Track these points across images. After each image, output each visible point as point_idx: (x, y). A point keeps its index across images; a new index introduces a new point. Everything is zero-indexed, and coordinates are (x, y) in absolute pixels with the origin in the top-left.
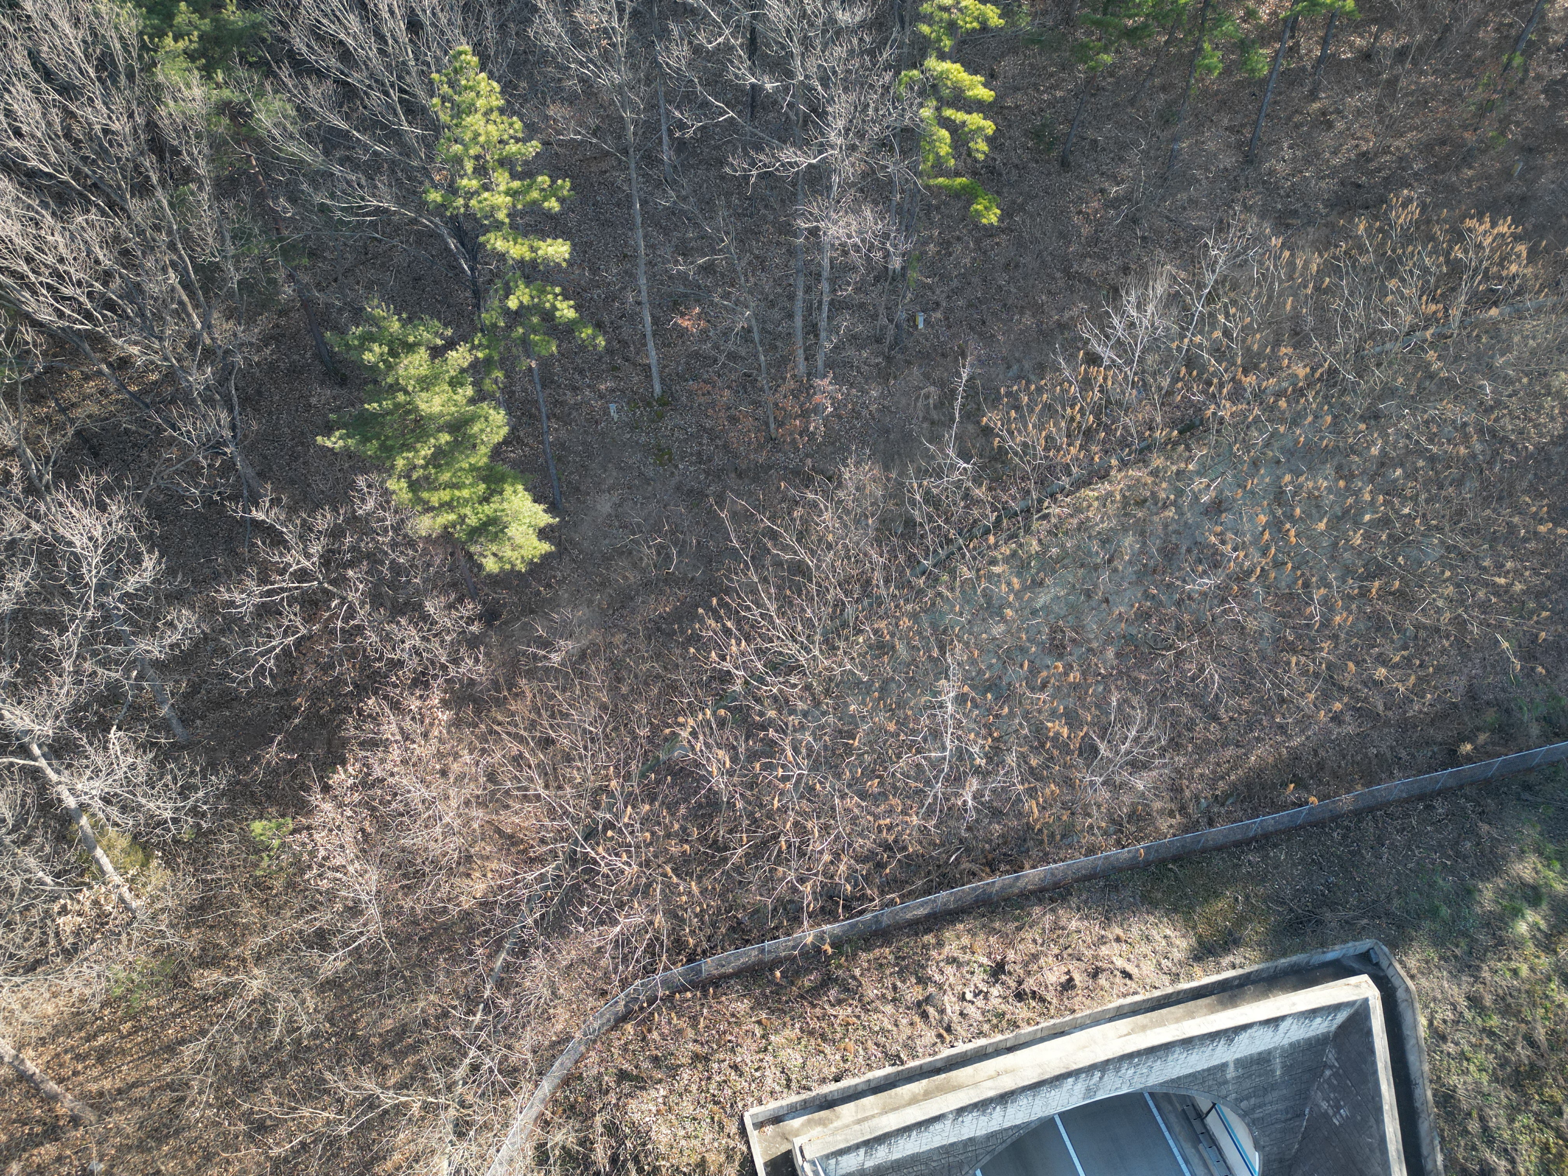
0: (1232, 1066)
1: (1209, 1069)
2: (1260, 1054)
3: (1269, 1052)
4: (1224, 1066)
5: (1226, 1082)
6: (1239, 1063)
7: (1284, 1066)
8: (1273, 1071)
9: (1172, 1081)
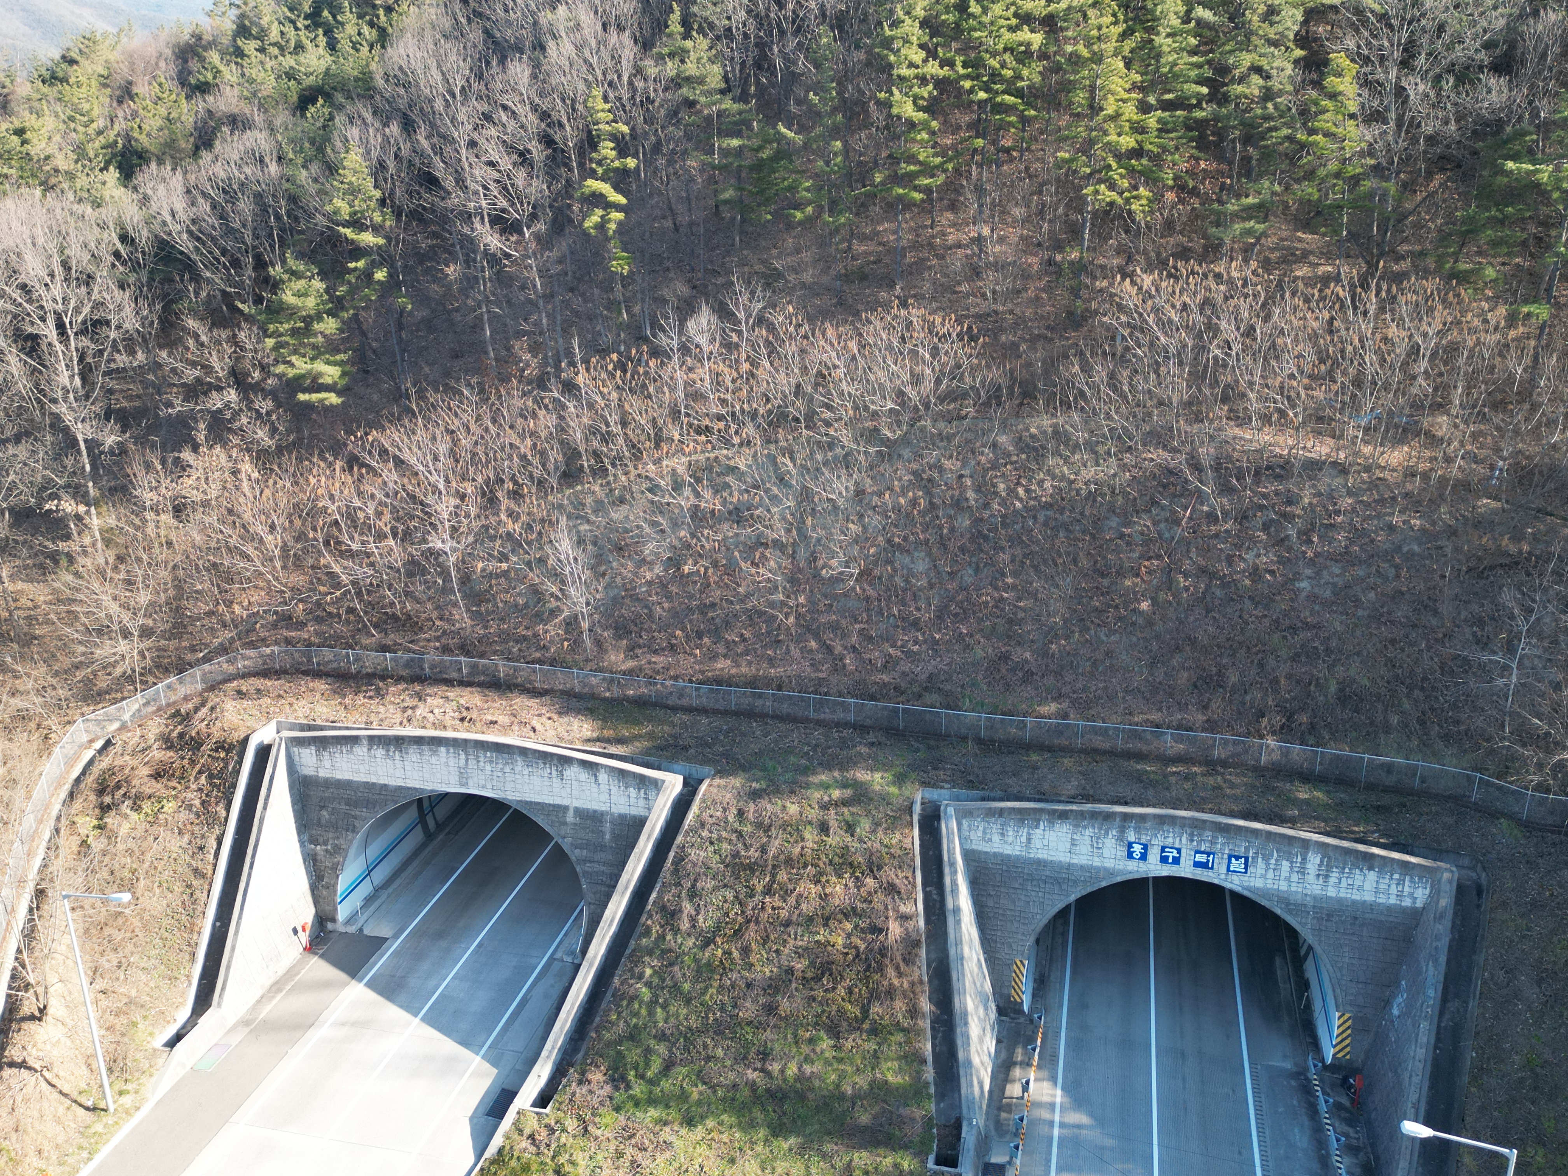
0: (571, 813)
1: (554, 806)
2: (595, 811)
3: (602, 814)
4: (566, 808)
5: (565, 823)
6: (577, 811)
7: (613, 832)
8: (604, 834)
9: (527, 802)
